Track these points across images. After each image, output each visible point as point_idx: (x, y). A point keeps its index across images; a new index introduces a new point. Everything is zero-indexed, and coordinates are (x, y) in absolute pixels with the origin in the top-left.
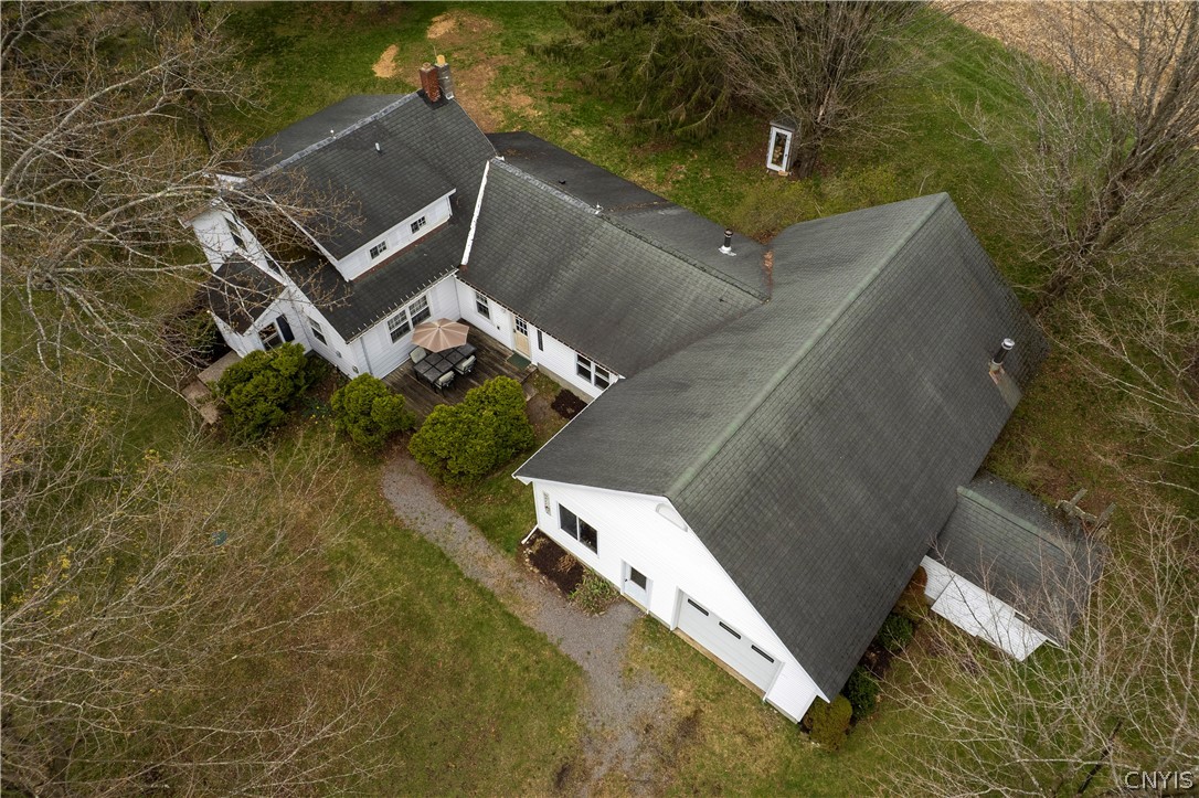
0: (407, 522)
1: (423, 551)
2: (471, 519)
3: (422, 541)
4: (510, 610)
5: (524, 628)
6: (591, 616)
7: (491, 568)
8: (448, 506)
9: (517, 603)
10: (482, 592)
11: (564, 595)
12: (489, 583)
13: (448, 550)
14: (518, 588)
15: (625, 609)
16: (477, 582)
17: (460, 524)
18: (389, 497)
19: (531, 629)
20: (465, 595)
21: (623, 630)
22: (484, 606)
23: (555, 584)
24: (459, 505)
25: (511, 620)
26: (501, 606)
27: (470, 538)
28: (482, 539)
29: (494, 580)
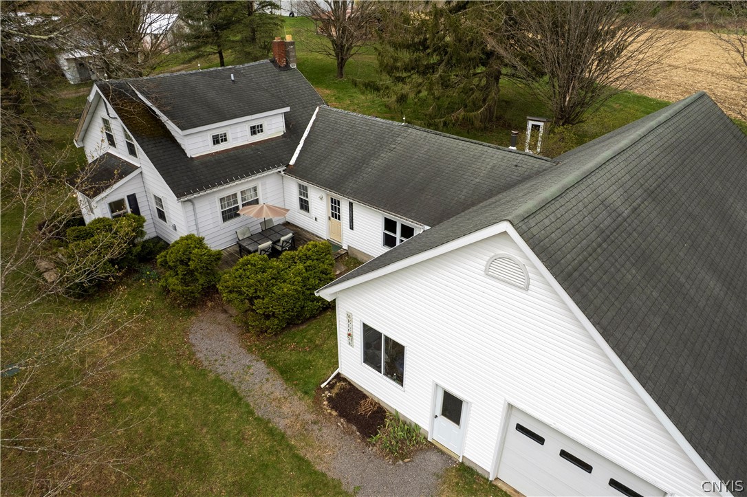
0: (206, 363)
1: (215, 390)
2: (271, 363)
3: (217, 379)
4: (301, 453)
5: (316, 473)
6: (394, 463)
7: (285, 409)
8: (250, 350)
9: (310, 446)
10: (272, 432)
11: (363, 440)
12: (281, 424)
13: (242, 390)
14: (312, 430)
15: (433, 457)
16: (269, 421)
17: (260, 367)
18: (193, 341)
19: (324, 475)
20: (253, 434)
21: (433, 480)
22: (272, 447)
23: (354, 428)
24: (260, 350)
25: (302, 464)
26: (291, 448)
27: (267, 380)
28: (279, 382)
29: (287, 421)
